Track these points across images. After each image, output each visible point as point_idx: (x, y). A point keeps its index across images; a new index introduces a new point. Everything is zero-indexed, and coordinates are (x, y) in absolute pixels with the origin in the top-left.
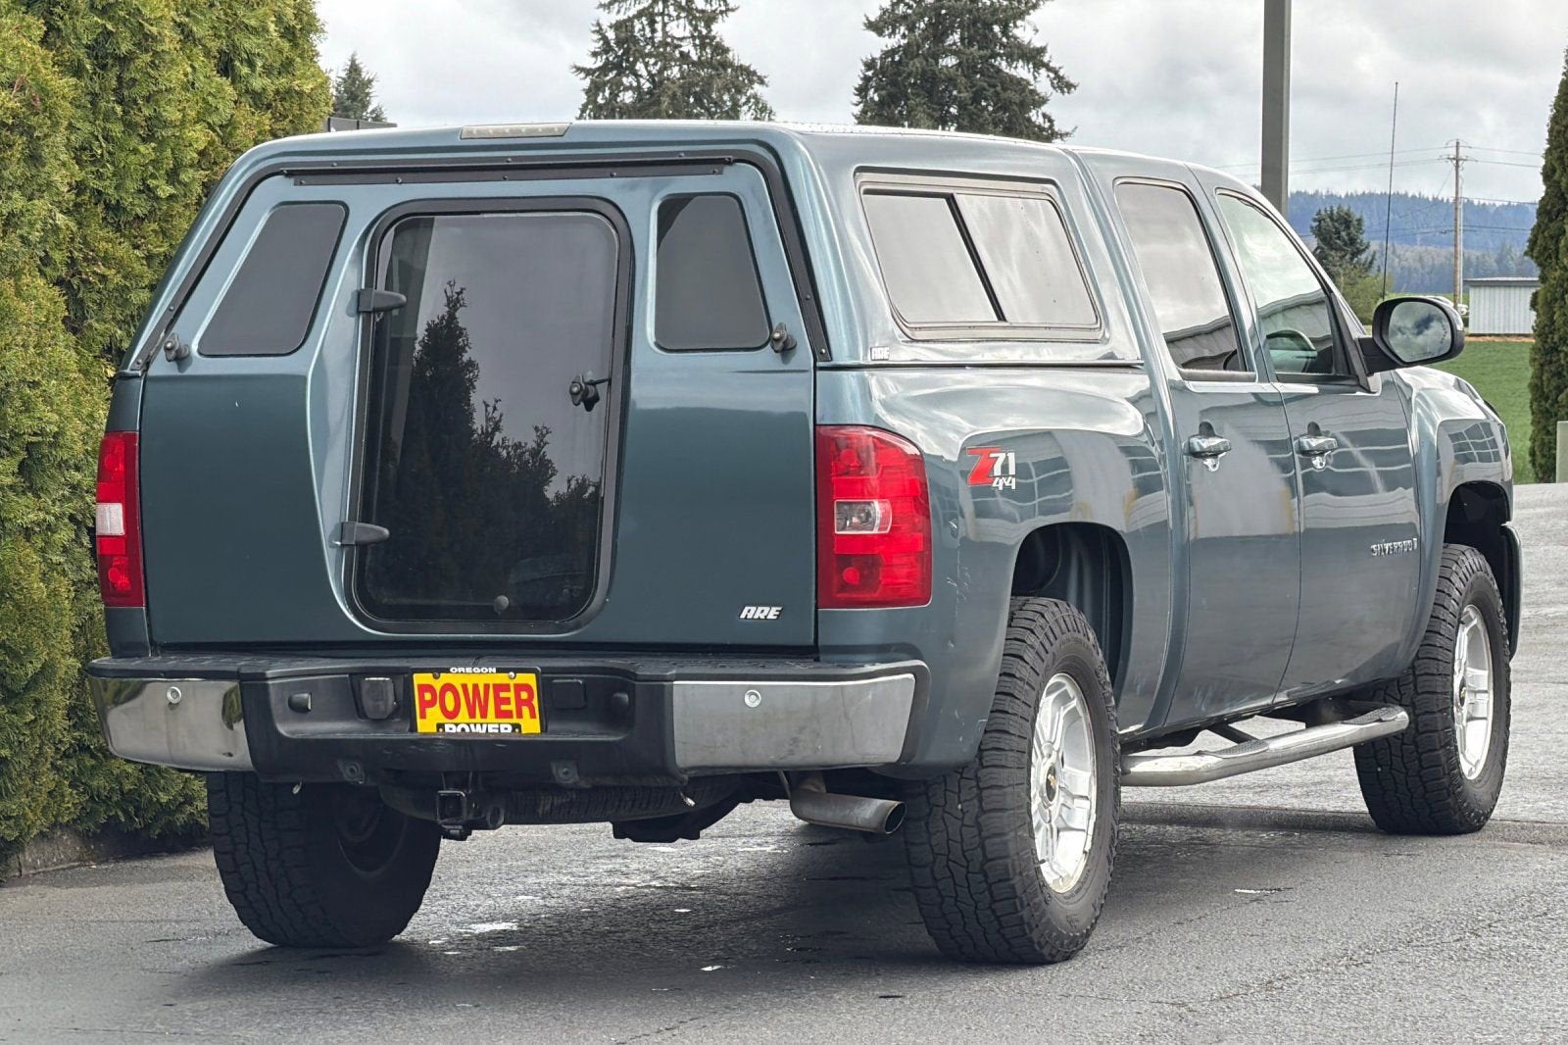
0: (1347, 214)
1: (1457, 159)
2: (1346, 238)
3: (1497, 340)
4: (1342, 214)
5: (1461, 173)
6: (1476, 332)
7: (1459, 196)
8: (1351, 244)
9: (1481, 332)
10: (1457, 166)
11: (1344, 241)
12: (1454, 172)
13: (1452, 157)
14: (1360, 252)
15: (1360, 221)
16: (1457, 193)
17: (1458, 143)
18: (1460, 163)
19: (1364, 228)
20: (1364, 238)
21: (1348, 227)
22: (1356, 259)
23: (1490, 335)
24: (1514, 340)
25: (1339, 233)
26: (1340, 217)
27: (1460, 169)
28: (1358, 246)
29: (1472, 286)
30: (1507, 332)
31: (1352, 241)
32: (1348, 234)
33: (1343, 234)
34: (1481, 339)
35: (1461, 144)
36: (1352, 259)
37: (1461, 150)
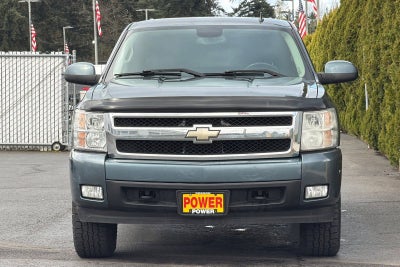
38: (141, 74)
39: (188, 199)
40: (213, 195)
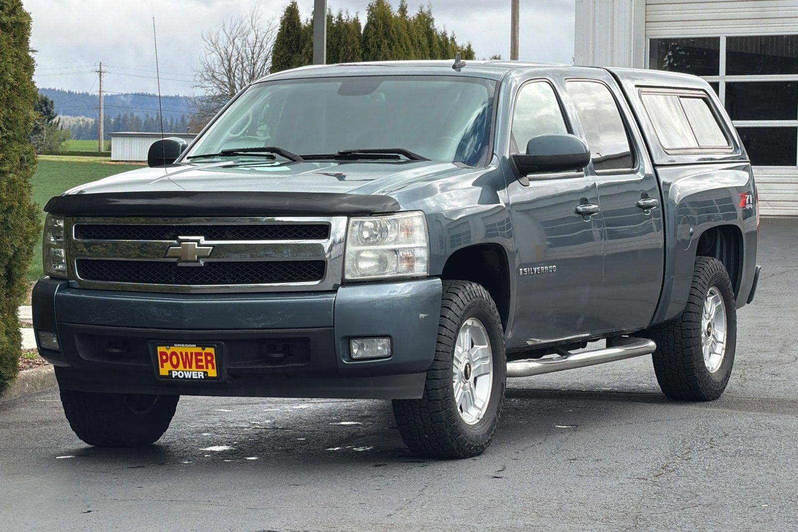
0: (45, 98)
1: (100, 72)
2: (45, 110)
3: (126, 163)
4: (43, 98)
5: (102, 79)
6: (115, 159)
7: (102, 90)
8: (48, 114)
9: (118, 159)
10: (100, 76)
11: (44, 112)
12: (99, 78)
13: (98, 70)
14: (52, 118)
15: (52, 102)
16: (100, 89)
17: (101, 64)
18: (102, 73)
19: (54, 106)
20: (55, 110)
21: (46, 105)
22: (50, 121)
23: (122, 161)
24: (134, 164)
25: (42, 108)
26: (42, 100)
27: (102, 76)
28: (51, 115)
29: (113, 136)
30: (130, 160)
31: (49, 112)
32: (46, 109)
33: (44, 109)
34: (118, 163)
35: (102, 64)
36: (48, 121)
37: (102, 67)
38: (219, 155)
39: (165, 354)
40: (199, 350)
